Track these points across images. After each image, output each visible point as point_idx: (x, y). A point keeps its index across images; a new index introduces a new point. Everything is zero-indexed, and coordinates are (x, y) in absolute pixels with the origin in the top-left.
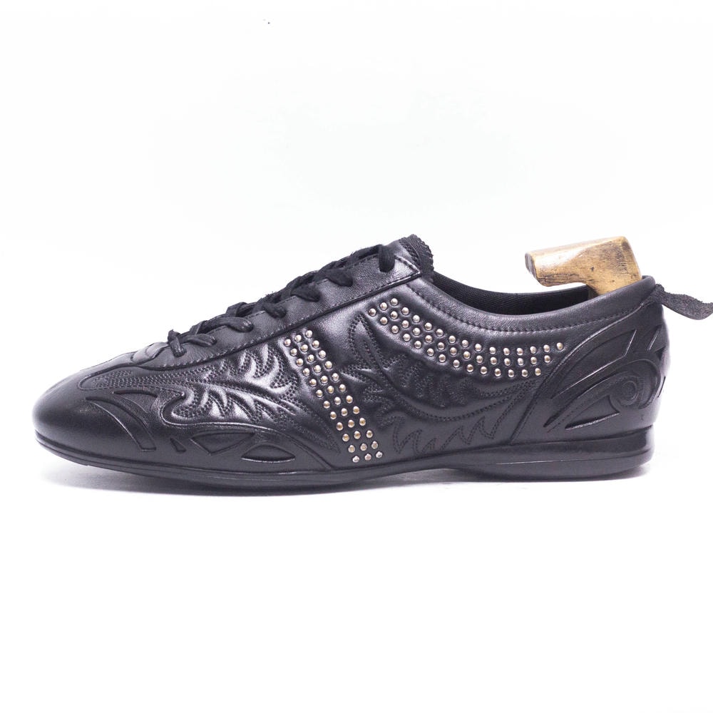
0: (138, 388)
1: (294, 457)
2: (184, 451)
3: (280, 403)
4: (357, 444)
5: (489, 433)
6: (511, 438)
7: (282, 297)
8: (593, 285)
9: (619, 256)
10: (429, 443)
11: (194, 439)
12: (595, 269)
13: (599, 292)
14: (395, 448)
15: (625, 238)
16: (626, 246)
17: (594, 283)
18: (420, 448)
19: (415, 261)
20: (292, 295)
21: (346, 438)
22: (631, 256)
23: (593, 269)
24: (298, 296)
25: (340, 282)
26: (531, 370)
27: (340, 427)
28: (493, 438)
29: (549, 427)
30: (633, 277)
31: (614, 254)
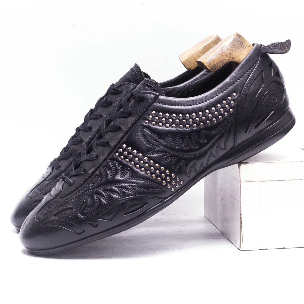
0: (62, 209)
1: (146, 203)
2: (97, 226)
3: (128, 183)
4: (170, 182)
5: (224, 148)
6: (234, 145)
7: (102, 135)
8: (234, 60)
9: (238, 41)
10: (200, 166)
11: (99, 218)
12: (231, 53)
13: (239, 62)
14: (187, 176)
15: (237, 33)
16: (239, 36)
17: (234, 59)
18: (198, 170)
19: (153, 90)
20: (107, 132)
21: (164, 183)
22: (243, 39)
23: (230, 53)
24: (110, 132)
25: (125, 116)
26: (228, 111)
27: (159, 180)
28: (226, 149)
29: (248, 132)
30: (249, 47)
31: (236, 42)
